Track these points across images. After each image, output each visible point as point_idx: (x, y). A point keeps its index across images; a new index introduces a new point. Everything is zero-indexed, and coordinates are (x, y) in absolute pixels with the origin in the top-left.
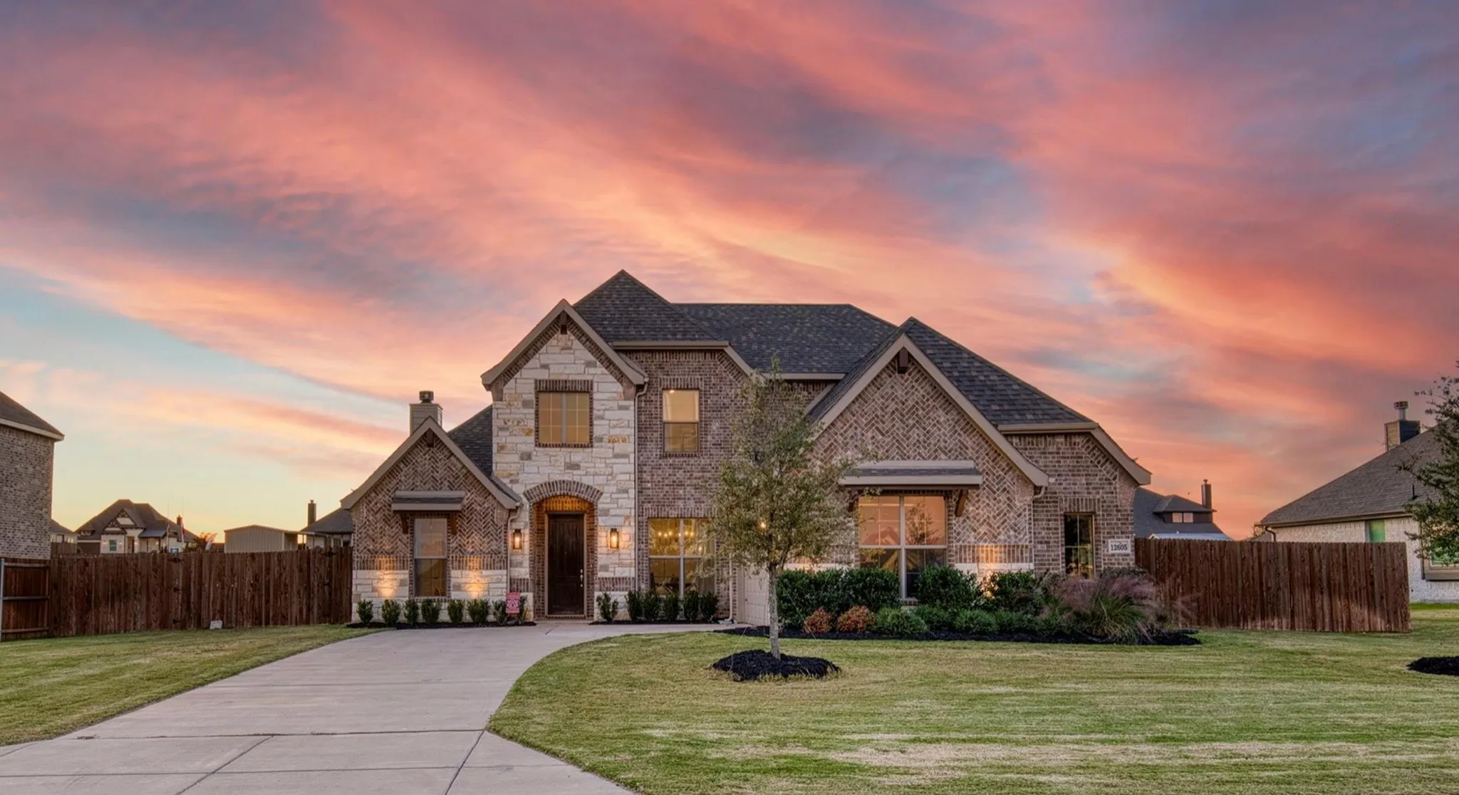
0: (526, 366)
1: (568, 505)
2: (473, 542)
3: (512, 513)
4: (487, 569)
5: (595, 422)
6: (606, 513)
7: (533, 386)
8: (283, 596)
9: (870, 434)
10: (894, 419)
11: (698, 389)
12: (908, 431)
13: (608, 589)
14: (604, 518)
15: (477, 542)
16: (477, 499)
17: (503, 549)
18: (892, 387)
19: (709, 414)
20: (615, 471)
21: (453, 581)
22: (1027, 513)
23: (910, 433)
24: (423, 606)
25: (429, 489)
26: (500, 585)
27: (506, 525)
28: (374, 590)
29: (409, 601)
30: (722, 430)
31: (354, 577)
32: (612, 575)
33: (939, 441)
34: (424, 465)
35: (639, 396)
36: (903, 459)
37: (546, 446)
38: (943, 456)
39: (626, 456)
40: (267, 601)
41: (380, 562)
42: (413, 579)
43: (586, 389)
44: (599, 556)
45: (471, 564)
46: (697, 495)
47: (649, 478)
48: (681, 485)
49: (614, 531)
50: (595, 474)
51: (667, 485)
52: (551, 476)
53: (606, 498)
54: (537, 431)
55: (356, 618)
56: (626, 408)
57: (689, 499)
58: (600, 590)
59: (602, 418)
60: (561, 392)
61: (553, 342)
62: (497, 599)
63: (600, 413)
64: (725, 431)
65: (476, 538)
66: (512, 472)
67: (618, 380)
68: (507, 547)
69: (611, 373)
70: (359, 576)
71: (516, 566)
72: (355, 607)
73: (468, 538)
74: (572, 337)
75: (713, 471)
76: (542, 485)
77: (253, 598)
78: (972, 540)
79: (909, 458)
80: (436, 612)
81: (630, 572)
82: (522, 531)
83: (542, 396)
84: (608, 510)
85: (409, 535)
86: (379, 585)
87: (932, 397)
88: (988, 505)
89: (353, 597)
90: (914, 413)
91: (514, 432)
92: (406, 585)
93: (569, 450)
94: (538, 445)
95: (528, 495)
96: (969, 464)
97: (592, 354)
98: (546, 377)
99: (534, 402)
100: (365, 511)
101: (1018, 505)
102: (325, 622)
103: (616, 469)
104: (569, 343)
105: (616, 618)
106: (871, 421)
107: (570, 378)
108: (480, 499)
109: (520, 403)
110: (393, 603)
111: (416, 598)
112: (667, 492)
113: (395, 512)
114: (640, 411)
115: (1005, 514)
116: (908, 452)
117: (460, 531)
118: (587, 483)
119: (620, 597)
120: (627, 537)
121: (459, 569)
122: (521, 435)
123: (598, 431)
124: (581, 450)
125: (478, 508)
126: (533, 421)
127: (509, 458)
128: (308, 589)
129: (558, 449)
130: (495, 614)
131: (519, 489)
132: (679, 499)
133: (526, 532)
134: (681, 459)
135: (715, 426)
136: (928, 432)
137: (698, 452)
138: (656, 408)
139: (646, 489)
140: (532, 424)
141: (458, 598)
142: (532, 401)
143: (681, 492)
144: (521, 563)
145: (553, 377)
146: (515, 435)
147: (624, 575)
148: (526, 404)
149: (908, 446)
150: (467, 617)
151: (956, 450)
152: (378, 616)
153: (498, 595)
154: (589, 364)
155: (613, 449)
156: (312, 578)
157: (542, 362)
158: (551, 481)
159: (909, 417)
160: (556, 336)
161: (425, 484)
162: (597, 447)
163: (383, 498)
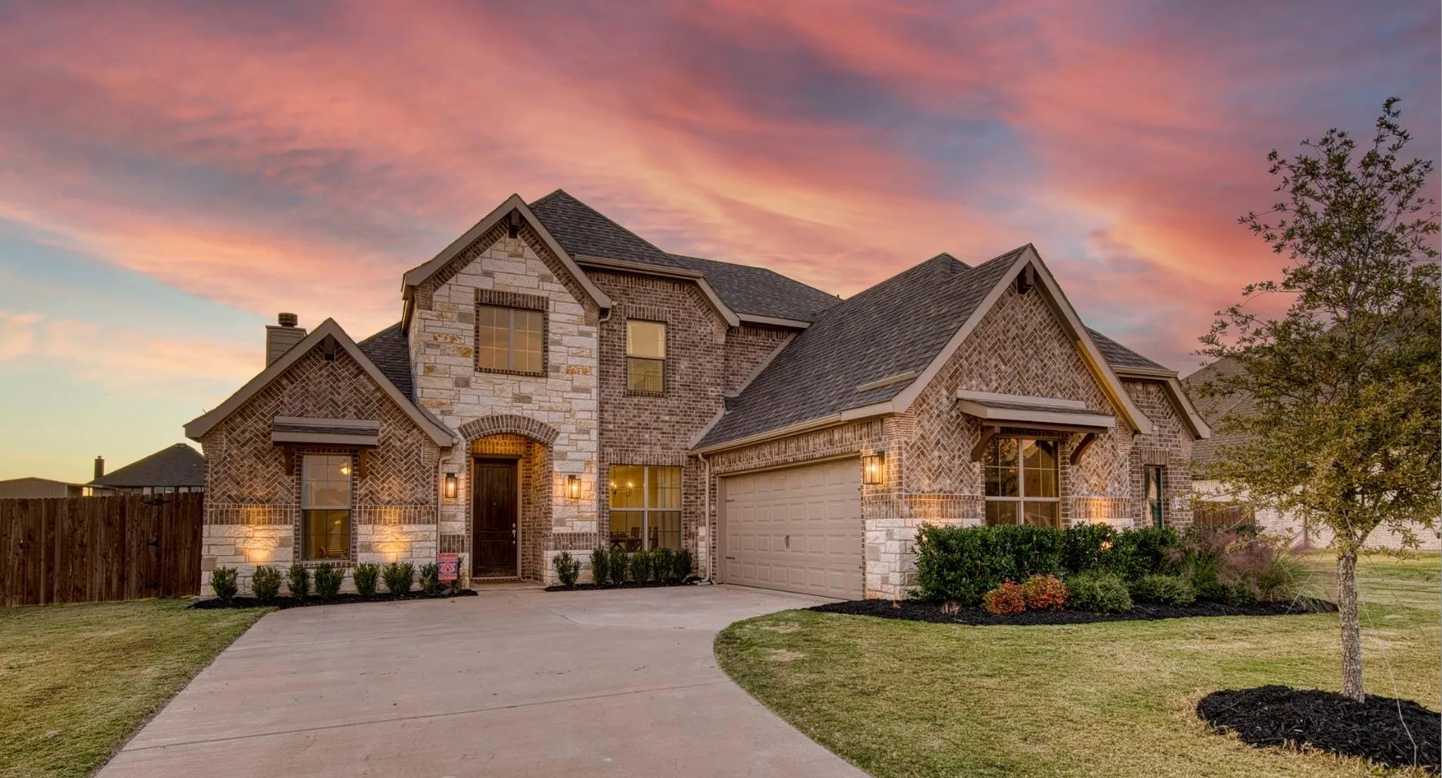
0: (463, 271)
1: (499, 448)
2: (390, 488)
3: (443, 453)
4: (409, 523)
5: (551, 348)
6: (563, 456)
7: (473, 296)
8: (77, 562)
9: (993, 362)
10: (1014, 346)
11: (666, 322)
12: (1028, 362)
13: (565, 547)
14: (560, 462)
15: (396, 488)
16: (396, 432)
17: (431, 498)
18: (1013, 308)
19: (677, 352)
20: (574, 408)
21: (361, 539)
22: (1128, 463)
23: (1029, 365)
24: (317, 574)
25: (326, 416)
26: (428, 544)
27: (437, 467)
28: (238, 552)
29: (295, 567)
30: (690, 370)
31: (205, 533)
32: (570, 531)
33: (1054, 376)
34: (320, 383)
35: (602, 323)
36: (1024, 394)
37: (490, 371)
38: (1059, 394)
39: (587, 391)
40: (50, 569)
41: (248, 512)
42: (300, 537)
43: (540, 308)
44: (554, 508)
45: (387, 517)
46: (665, 441)
47: (611, 419)
48: (647, 427)
49: (572, 478)
50: (551, 410)
51: (631, 427)
52: (496, 408)
53: (564, 438)
54: (477, 352)
55: (207, 591)
56: (588, 335)
57: (655, 444)
58: (556, 549)
59: (558, 343)
60: (509, 307)
61: (498, 245)
62: (426, 562)
63: (556, 338)
64: (693, 372)
65: (395, 484)
66: (444, 401)
67: (579, 301)
68: (437, 495)
69: (570, 292)
70: (212, 533)
71: (448, 520)
72: (207, 577)
73: (383, 482)
74: (524, 244)
75: (681, 414)
76: (483, 419)
77: (23, 564)
78: (1085, 492)
79: (1029, 393)
80: (337, 581)
81: (592, 527)
82: (456, 476)
83: (483, 310)
84: (566, 453)
85: (294, 477)
86: (246, 545)
87: (1048, 325)
88: (1097, 453)
89: (203, 562)
90: (1032, 341)
91: (448, 351)
92: (289, 546)
93: (520, 378)
94: (478, 369)
95: (464, 430)
96: (1081, 405)
97: (548, 266)
98: (490, 287)
99: (474, 317)
100: (225, 441)
101: (1121, 454)
102: (149, 596)
103: (576, 405)
104: (520, 250)
105: (579, 581)
106: (994, 345)
107: (520, 292)
108: (400, 433)
109: (455, 316)
110: (270, 571)
111: (304, 563)
112: (632, 435)
113: (277, 444)
114: (602, 340)
115: (1110, 464)
116: (1028, 386)
117: (371, 473)
118: (541, 420)
119: (582, 556)
120: (586, 487)
121: (370, 523)
122: (454, 356)
123: (555, 357)
124: (533, 379)
125: (398, 444)
126: (473, 339)
127: (437, 383)
128: (122, 550)
129: (505, 376)
130: (421, 581)
131: (453, 423)
132: (644, 444)
133: (462, 477)
134: (648, 399)
135: (684, 365)
136: (1045, 365)
137: (666, 392)
138: (620, 339)
139: (608, 430)
140: (470, 343)
141: (369, 561)
142: (471, 314)
143: (647, 436)
144: (455, 516)
145: (498, 288)
146: (449, 355)
147: (583, 531)
148: (463, 317)
149: (1028, 379)
150: (381, 586)
151: (1070, 389)
152: (245, 588)
153: (425, 556)
154: (543, 278)
155: (572, 380)
156: (128, 537)
157: (485, 268)
158: (495, 415)
159: (1029, 346)
160: (502, 238)
161: (320, 409)
162: (552, 378)
163: (254, 425)
